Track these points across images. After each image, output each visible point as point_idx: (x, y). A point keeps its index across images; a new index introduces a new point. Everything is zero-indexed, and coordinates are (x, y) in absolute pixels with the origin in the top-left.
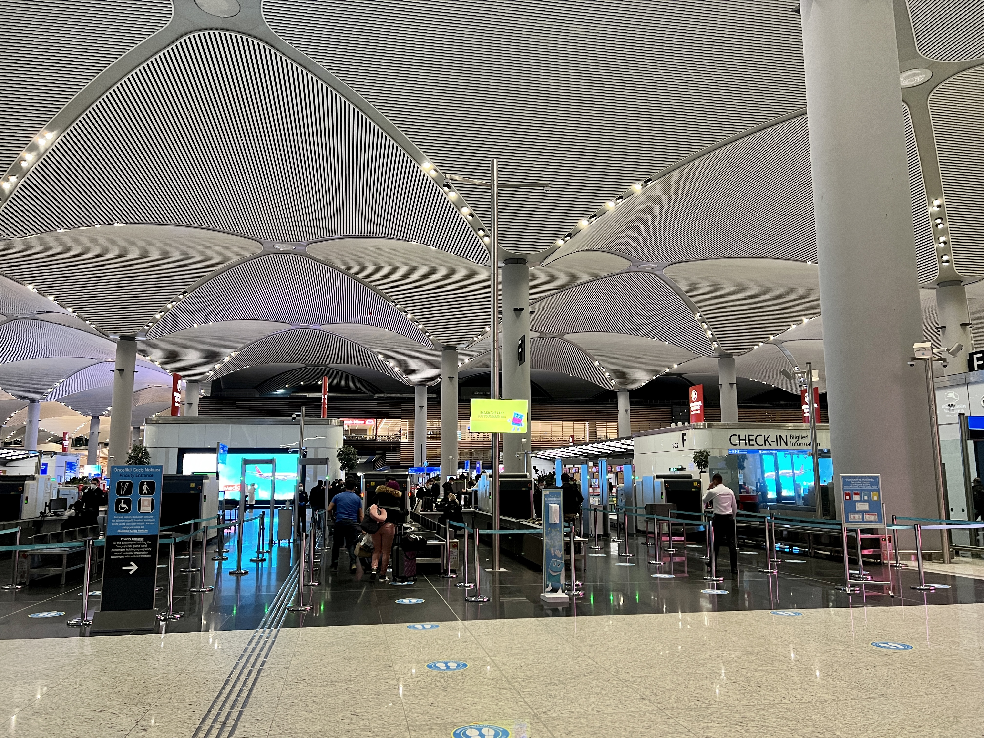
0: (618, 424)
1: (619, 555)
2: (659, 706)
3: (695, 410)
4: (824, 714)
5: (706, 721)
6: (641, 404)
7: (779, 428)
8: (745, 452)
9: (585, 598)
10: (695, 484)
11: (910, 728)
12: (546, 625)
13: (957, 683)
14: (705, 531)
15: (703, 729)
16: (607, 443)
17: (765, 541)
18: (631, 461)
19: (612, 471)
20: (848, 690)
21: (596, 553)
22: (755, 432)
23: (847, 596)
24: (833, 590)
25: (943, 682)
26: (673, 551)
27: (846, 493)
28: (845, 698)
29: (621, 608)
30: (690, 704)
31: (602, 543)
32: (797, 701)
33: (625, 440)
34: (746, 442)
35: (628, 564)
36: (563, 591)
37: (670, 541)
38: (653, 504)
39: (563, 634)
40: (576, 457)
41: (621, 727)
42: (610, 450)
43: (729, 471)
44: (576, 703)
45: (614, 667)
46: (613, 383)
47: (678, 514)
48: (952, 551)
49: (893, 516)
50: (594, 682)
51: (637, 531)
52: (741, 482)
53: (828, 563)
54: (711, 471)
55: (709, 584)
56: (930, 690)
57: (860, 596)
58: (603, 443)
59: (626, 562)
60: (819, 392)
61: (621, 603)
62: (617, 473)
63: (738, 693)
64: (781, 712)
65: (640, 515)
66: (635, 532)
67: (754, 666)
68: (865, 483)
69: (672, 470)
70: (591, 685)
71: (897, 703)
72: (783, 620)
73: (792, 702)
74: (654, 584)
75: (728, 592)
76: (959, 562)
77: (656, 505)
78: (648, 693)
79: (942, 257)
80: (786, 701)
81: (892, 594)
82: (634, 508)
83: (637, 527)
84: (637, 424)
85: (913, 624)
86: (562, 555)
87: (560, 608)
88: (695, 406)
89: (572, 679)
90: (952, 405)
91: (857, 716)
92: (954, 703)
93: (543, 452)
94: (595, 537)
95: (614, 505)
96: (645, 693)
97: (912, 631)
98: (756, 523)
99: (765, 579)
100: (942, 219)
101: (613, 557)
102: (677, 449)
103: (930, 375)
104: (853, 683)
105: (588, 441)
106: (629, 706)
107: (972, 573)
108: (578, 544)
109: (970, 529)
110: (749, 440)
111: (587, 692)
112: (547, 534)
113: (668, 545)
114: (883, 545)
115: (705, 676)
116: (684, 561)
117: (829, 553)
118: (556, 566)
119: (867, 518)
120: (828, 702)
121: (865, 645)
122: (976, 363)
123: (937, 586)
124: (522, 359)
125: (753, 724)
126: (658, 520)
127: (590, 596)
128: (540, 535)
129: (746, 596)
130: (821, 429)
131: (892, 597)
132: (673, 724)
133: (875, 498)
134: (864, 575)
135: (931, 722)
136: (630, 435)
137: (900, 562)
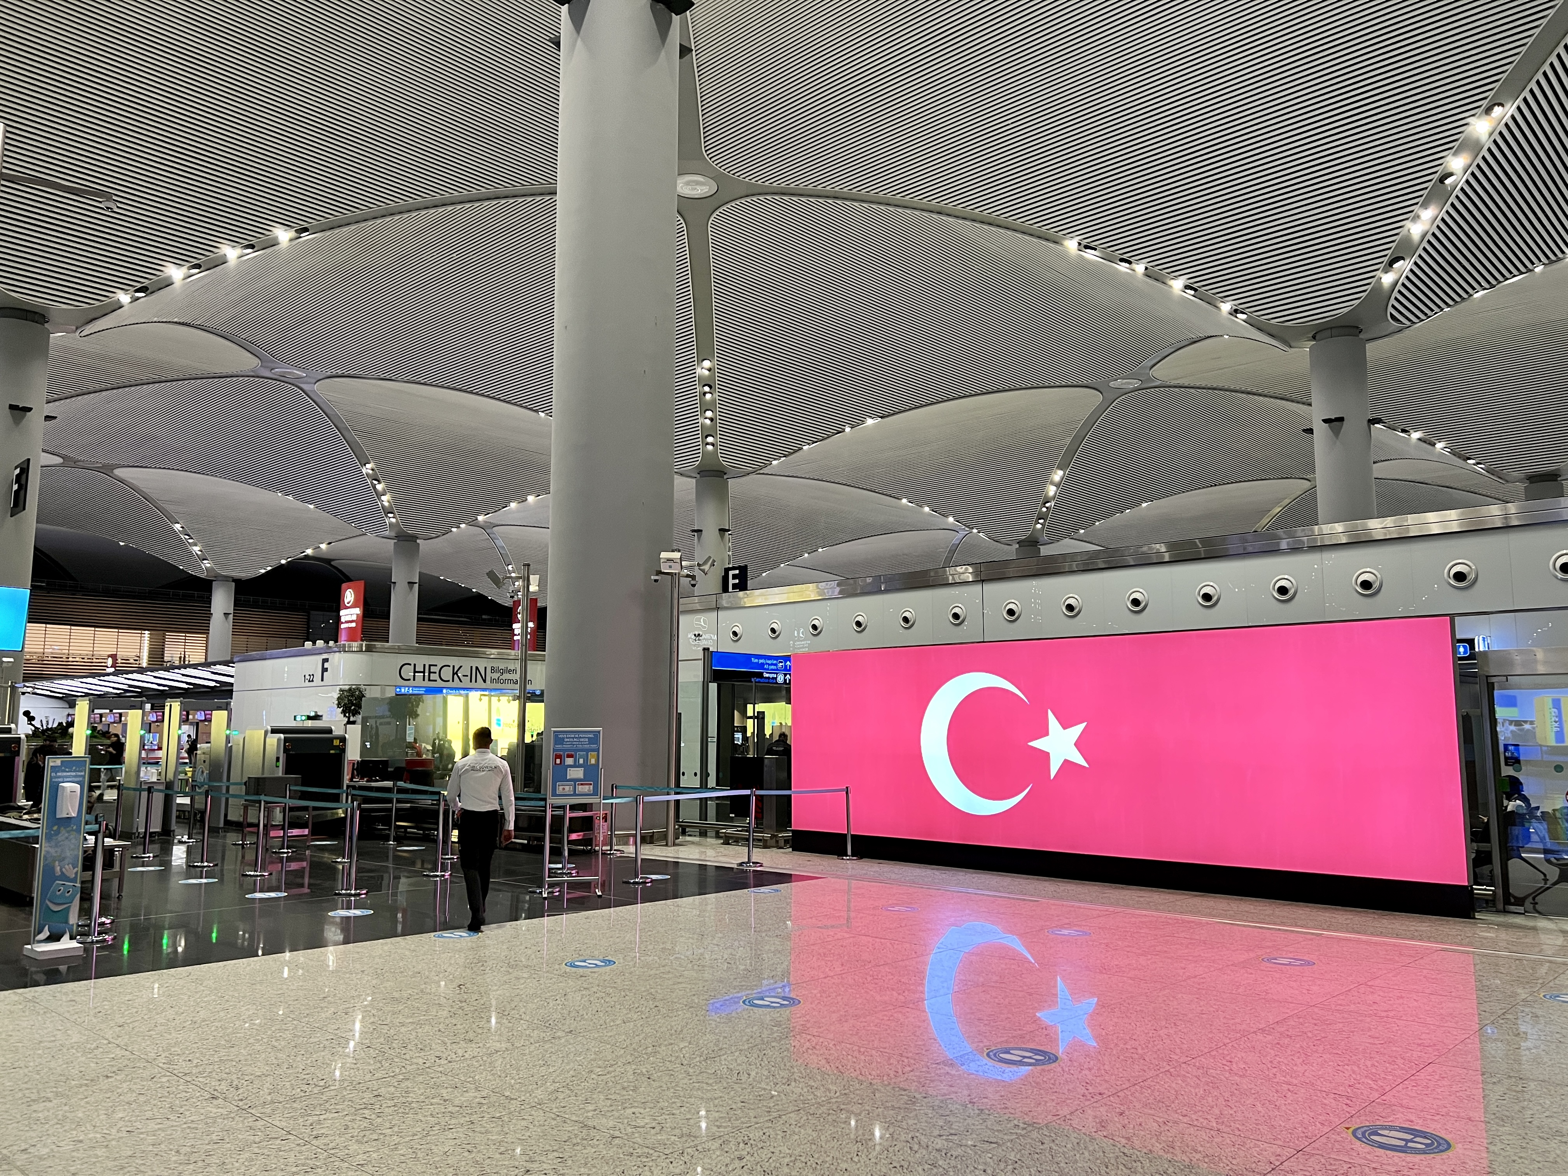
0: (207, 638)
1: (188, 866)
2: (241, 1103)
3: (347, 622)
4: (492, 1070)
5: (318, 1113)
6: (255, 605)
7: (475, 655)
8: (422, 691)
9: (116, 946)
10: (336, 743)
11: (599, 1070)
12: (33, 1000)
13: (662, 1003)
14: (345, 818)
15: (311, 1125)
16: (183, 671)
17: (437, 830)
18: (228, 704)
19: (188, 719)
20: (527, 1032)
21: (143, 866)
22: (440, 661)
23: (542, 900)
24: (526, 894)
25: (645, 1003)
26: (288, 852)
27: (556, 755)
28: (522, 1044)
29: (180, 957)
30: (294, 1092)
31: (156, 847)
32: (458, 1059)
33: (218, 667)
34: (424, 676)
35: (204, 881)
36: (71, 938)
37: (283, 837)
38: (259, 776)
39: (68, 1012)
40: (119, 695)
41: (171, 1150)
42: (187, 683)
43: (393, 720)
44: (88, 1125)
45: (163, 1056)
46: (207, 564)
47: (302, 792)
48: (678, 829)
49: (613, 785)
50: (125, 1085)
51: (227, 822)
52: (410, 739)
53: (523, 856)
54: (364, 720)
55: (343, 901)
56: (630, 1016)
57: (560, 899)
58: (176, 671)
59: (201, 878)
60: (538, 605)
61: (180, 949)
62: (197, 724)
63: (372, 1063)
64: (433, 1078)
65: (234, 796)
66: (222, 825)
67: (401, 1019)
68: (582, 740)
69: (298, 718)
70: (119, 1091)
71: (587, 1039)
72: (451, 945)
73: (450, 1062)
74: (249, 911)
75: (372, 912)
76: (684, 844)
77: (264, 778)
78: (224, 1086)
79: (706, 437)
80: (443, 1062)
81: (599, 893)
82: (224, 784)
83: (226, 815)
84: (244, 638)
85: (620, 931)
86: (76, 873)
87: (63, 968)
88: (350, 615)
89: (81, 1086)
90: (699, 635)
91: (536, 1065)
92: (655, 1029)
93: (46, 683)
94: (145, 837)
95: (187, 780)
96: (217, 1088)
97: (618, 940)
98: (426, 802)
99: (431, 887)
100: (710, 387)
101: (174, 870)
102: (311, 684)
103: (676, 595)
104: (535, 1021)
105: (144, 665)
106: (187, 1113)
107: (697, 857)
108: (109, 852)
109: (701, 799)
110: (430, 672)
111: (111, 1104)
112: (49, 838)
113: (280, 844)
114: (596, 826)
115: (322, 1045)
116: (304, 868)
117: (526, 842)
118: (63, 893)
119: (581, 789)
120: (499, 1053)
121: (557, 967)
122: (731, 582)
123: (654, 877)
124: (19, 503)
125: (391, 1103)
126: (266, 802)
127: (123, 943)
128: (36, 840)
129: (400, 915)
130: (535, 659)
131: (600, 896)
132: (263, 1129)
133: (593, 761)
134: (568, 869)
135: (626, 1057)
136: (229, 659)
137: (616, 848)
